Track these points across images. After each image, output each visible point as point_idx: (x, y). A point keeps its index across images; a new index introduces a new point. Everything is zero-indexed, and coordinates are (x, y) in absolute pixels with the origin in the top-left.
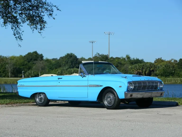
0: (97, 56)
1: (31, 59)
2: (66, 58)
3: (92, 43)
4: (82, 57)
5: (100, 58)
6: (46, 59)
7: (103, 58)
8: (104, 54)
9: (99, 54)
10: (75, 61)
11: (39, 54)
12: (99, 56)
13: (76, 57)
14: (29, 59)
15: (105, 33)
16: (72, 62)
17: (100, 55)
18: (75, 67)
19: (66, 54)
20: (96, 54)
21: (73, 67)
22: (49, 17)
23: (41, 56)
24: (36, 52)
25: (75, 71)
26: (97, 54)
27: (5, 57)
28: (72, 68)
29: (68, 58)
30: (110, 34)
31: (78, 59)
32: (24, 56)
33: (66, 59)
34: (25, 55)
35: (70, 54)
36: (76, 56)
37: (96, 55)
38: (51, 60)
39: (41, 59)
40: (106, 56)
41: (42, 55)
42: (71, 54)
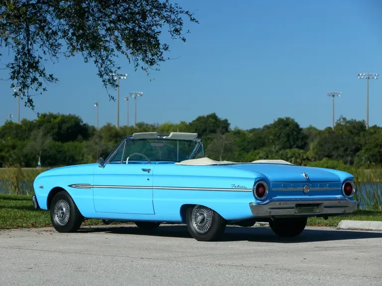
0: (342, 123)
1: (205, 130)
2: (275, 128)
3: (333, 96)
4: (311, 126)
5: (346, 128)
6: (235, 129)
7: (354, 126)
8: (355, 120)
9: (344, 119)
10: (295, 133)
11: (221, 120)
12: (346, 123)
13: (297, 126)
14: (200, 130)
15: (359, 75)
16: (288, 136)
17: (348, 122)
18: (295, 146)
19: (276, 120)
20: (339, 120)
21: (291, 147)
23: (225, 125)
24: (214, 116)
25: (294, 154)
26: (342, 120)
27: (152, 126)
28: (288, 148)
29: (281, 129)
30: (369, 78)
31: (301, 129)
32: (190, 123)
33: (277, 129)
34: (191, 121)
35: (285, 119)
36: (296, 123)
37: (339, 122)
38: (246, 132)
39: (224, 130)
40: (359, 122)
41: (226, 121)
42: (288, 119)
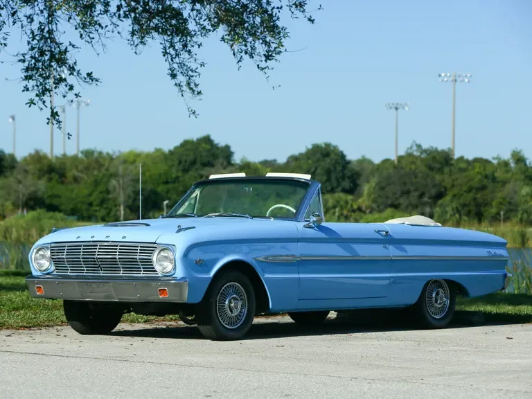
0: (415, 153)
1: (194, 163)
2: (308, 159)
3: (397, 109)
4: (363, 157)
5: (423, 160)
6: (242, 162)
7: (434, 158)
8: (436, 148)
9: (419, 146)
10: (339, 168)
11: (220, 145)
12: (421, 153)
13: (343, 156)
14: (186, 161)
15: (440, 75)
16: (328, 172)
17: (425, 151)
18: (340, 189)
19: (310, 147)
20: (411, 148)
21: (332, 191)
22: (293, 13)
23: (227, 153)
24: (207, 140)
25: (338, 202)
26: (415, 148)
27: (108, 154)
28: (328, 192)
29: (318, 160)
30: (456, 81)
31: (349, 162)
32: (170, 151)
33: (310, 162)
34: (172, 148)
35: (323, 146)
36: (342, 152)
37: (410, 151)
38: (259, 166)
39: (225, 164)
40: (443, 152)
41: (227, 147)
42: (328, 145)
